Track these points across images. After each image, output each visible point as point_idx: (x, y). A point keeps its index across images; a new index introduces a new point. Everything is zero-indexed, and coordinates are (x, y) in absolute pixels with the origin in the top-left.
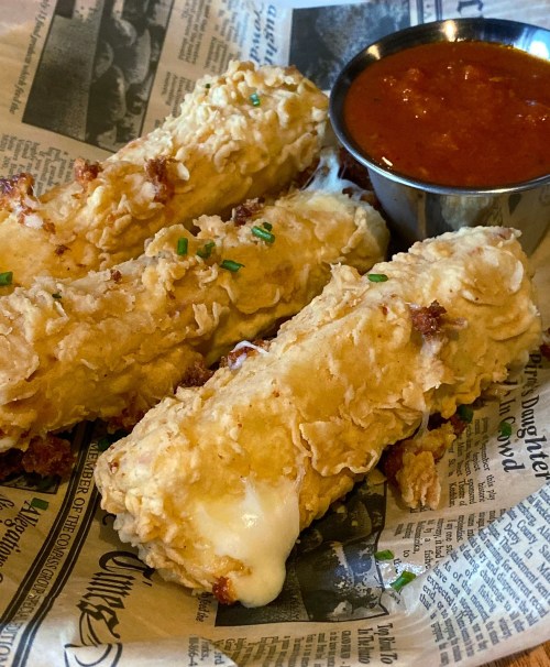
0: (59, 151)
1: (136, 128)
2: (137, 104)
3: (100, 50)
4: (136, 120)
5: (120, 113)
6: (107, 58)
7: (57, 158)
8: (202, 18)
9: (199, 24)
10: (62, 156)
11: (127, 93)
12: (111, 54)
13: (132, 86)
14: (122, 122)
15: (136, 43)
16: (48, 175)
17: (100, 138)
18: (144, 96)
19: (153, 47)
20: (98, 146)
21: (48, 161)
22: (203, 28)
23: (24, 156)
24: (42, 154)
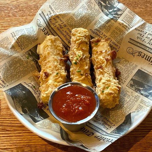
0: (131, 73)
1: (132, 88)
2: (137, 90)
3: (149, 86)
4: (134, 89)
5: (136, 86)
6: (147, 87)
7: (130, 73)
8: (147, 105)
9: (146, 104)
10: (130, 74)
11: (140, 89)
12: (148, 88)
13: (141, 90)
14: (134, 86)
15: (147, 92)
16: (128, 71)
17: (132, 81)
18: (138, 92)
19: (145, 95)
20: (131, 80)
21: (130, 71)
22: (145, 105)
23: (133, 68)
24: (132, 71)
